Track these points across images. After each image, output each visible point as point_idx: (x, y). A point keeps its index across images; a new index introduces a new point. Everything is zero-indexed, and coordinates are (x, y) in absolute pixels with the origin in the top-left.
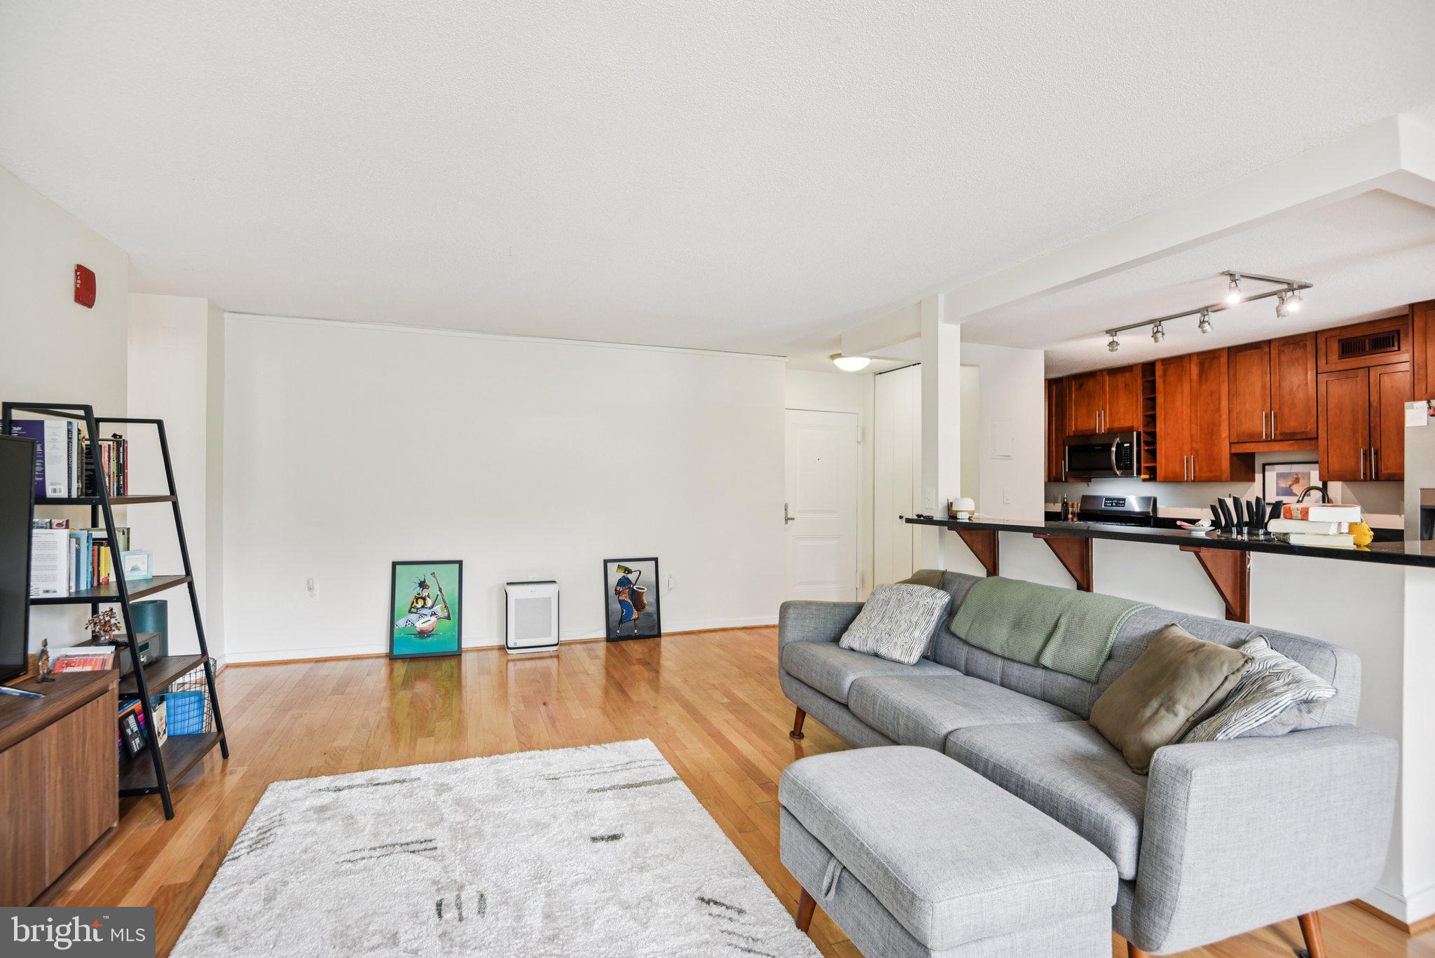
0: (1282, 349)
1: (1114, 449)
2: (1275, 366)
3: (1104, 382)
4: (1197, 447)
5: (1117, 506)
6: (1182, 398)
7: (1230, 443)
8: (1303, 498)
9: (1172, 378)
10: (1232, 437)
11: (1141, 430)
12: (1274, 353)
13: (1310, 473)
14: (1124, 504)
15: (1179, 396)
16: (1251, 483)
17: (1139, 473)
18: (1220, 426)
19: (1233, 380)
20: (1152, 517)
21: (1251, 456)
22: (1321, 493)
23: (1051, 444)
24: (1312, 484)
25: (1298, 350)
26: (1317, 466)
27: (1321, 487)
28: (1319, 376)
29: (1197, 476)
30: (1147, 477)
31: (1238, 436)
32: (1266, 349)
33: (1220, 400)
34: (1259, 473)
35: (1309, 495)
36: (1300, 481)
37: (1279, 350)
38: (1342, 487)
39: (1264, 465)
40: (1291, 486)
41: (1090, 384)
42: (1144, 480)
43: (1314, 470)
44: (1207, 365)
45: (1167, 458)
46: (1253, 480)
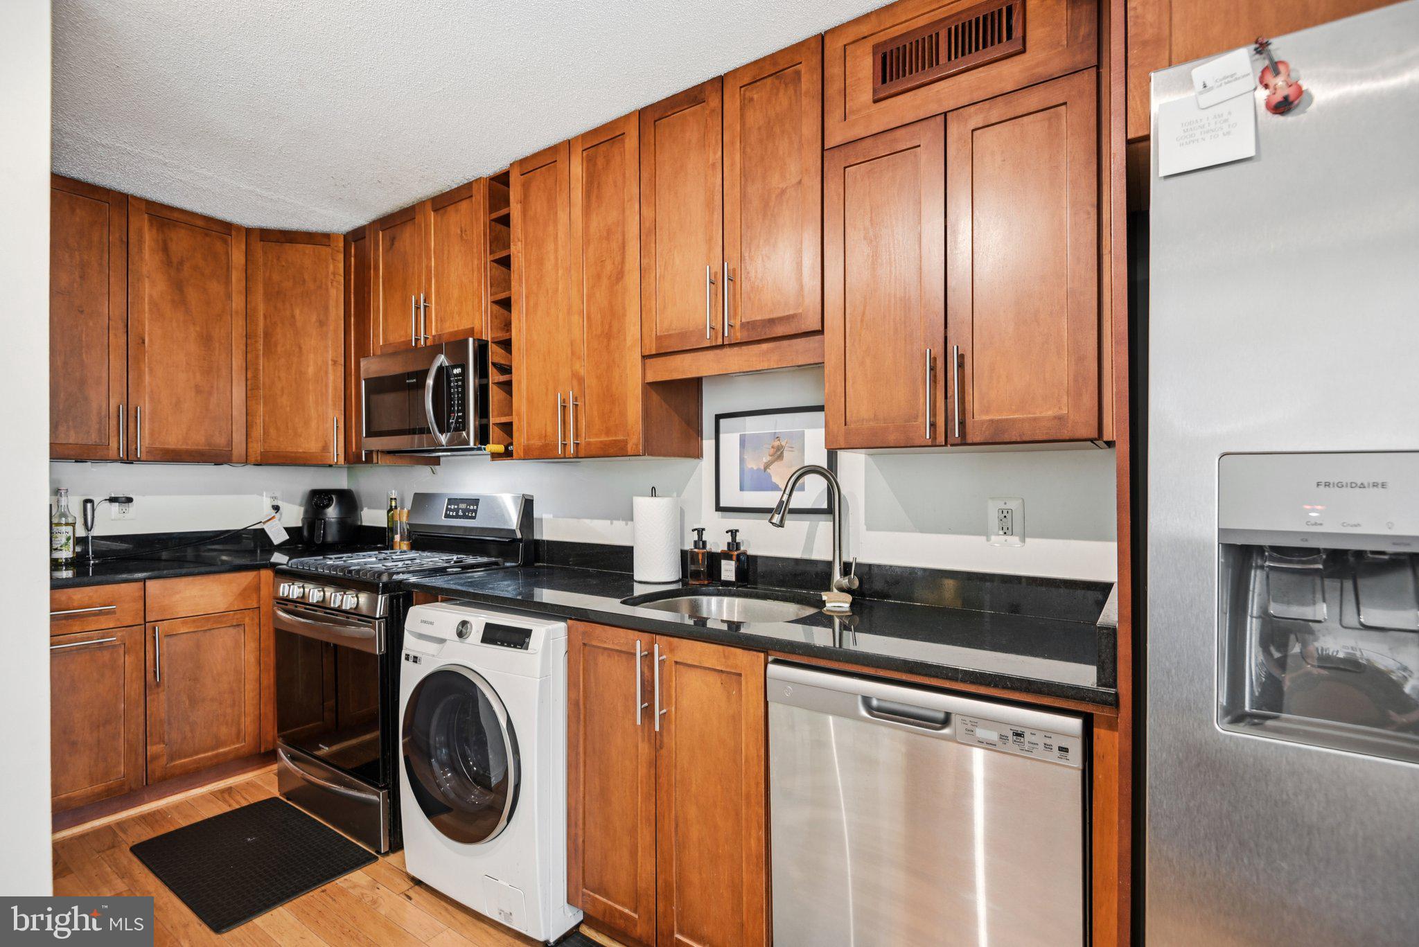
0: (748, 94)
1: (430, 382)
2: (733, 143)
3: (427, 226)
4: (582, 372)
5: (465, 517)
6: (556, 250)
7: (644, 357)
8: (790, 495)
9: (538, 205)
10: (646, 341)
11: (488, 336)
12: (732, 105)
13: (803, 434)
14: (475, 511)
15: (551, 246)
16: (697, 460)
17: (483, 438)
18: (624, 315)
19: (649, 192)
20: (520, 540)
21: (693, 387)
22: (825, 482)
23: (348, 379)
24: (809, 461)
25: (782, 92)
26: (821, 415)
27: (825, 466)
28: (826, 153)
29: (582, 441)
30: (500, 448)
31: (658, 338)
32: (714, 102)
33: (623, 247)
34: (710, 439)
35: (802, 489)
36: (785, 454)
37: (743, 99)
38: (868, 470)
39: (718, 417)
40: (767, 466)
41: (407, 237)
42: (495, 456)
43: (814, 426)
44: (600, 162)
45: (530, 401)
46: (698, 455)
